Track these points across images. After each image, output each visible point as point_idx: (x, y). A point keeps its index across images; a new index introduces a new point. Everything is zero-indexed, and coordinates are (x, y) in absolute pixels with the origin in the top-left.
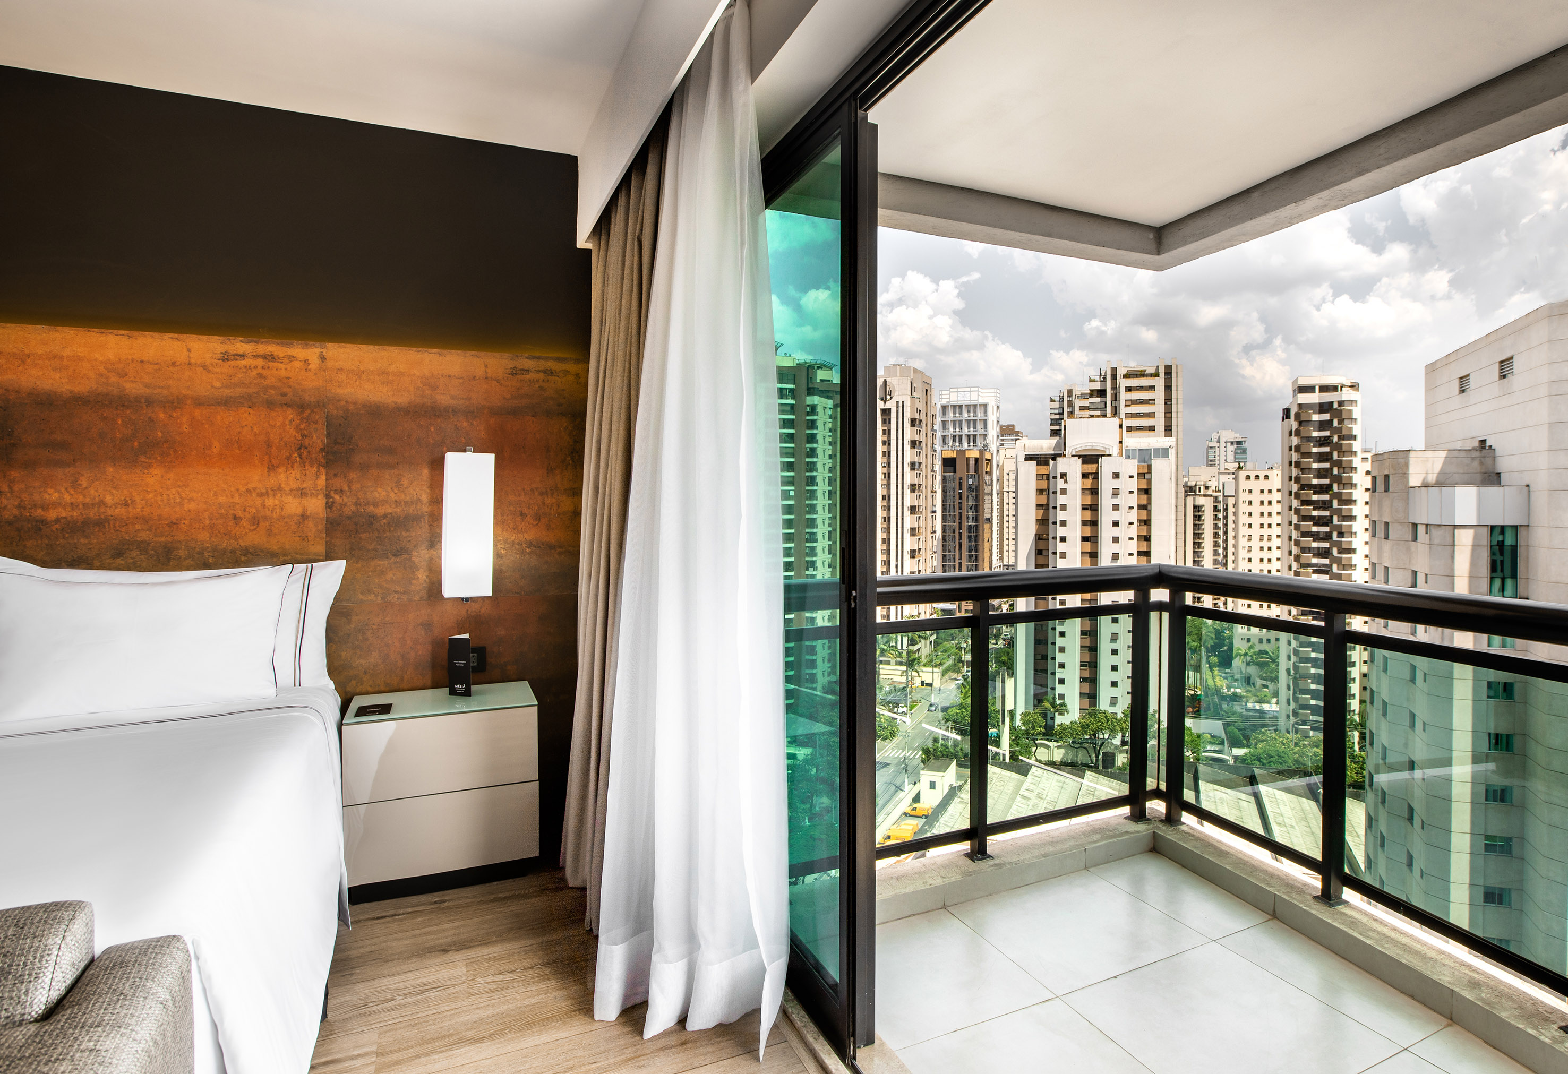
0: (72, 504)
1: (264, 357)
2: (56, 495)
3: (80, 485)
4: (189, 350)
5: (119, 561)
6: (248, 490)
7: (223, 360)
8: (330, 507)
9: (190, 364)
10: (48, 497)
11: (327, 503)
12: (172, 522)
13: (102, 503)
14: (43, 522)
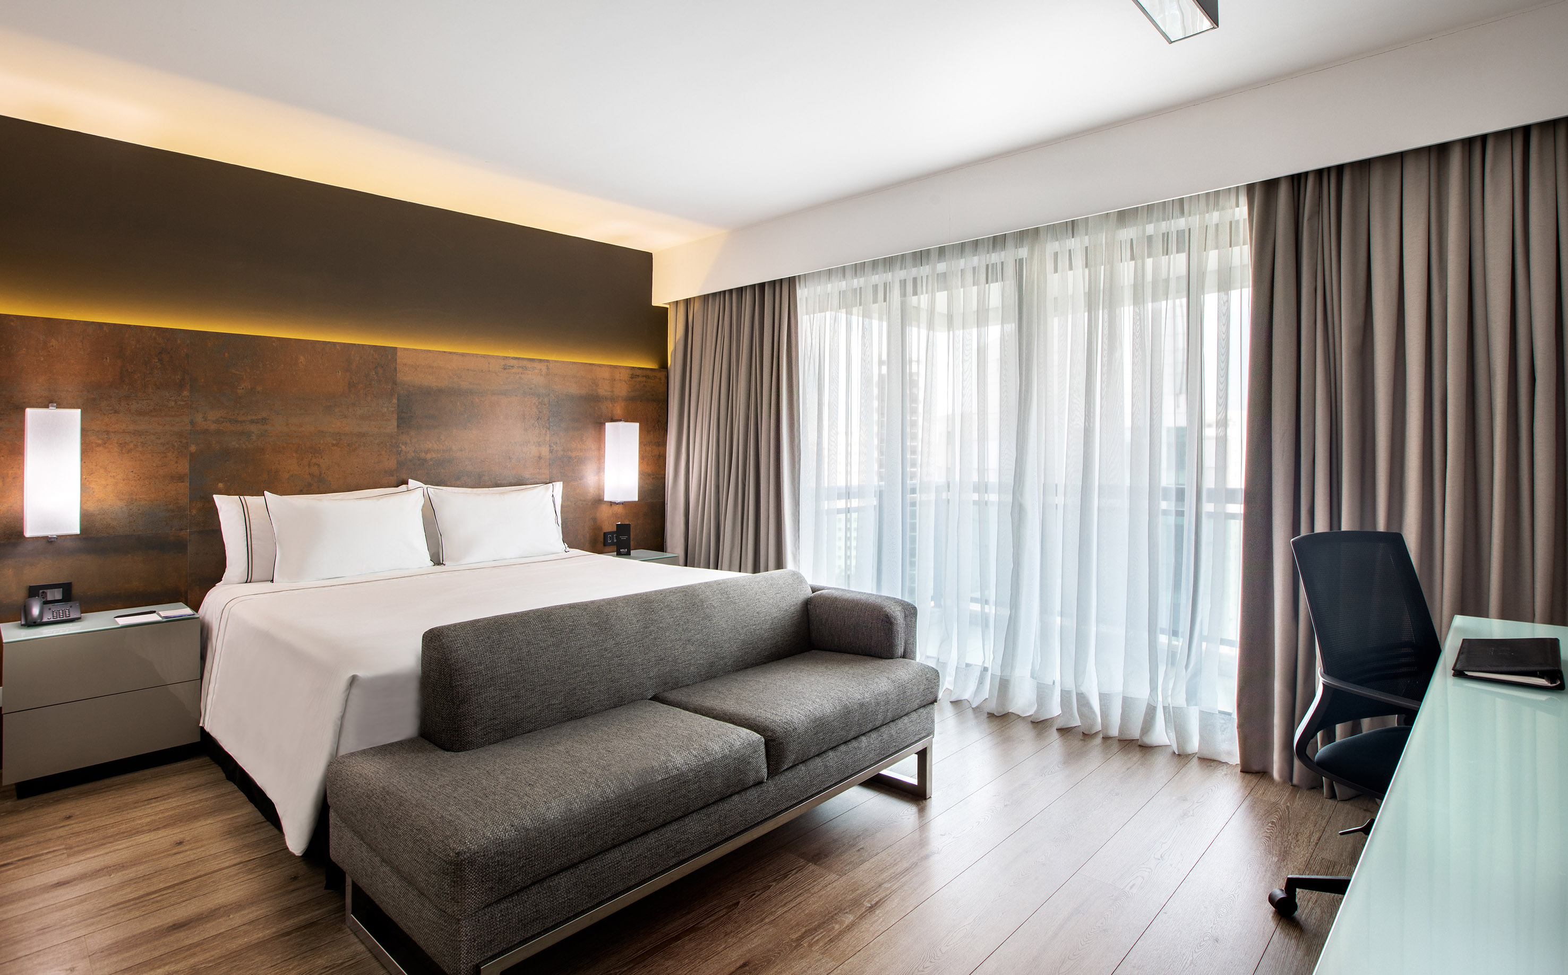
0: (438, 450)
1: (522, 367)
2: (431, 445)
3: (441, 439)
4: (489, 363)
5: (459, 483)
6: (515, 443)
7: (504, 369)
8: (552, 452)
9: (489, 371)
10: (427, 446)
11: (550, 450)
12: (482, 461)
13: (451, 449)
14: (425, 460)
